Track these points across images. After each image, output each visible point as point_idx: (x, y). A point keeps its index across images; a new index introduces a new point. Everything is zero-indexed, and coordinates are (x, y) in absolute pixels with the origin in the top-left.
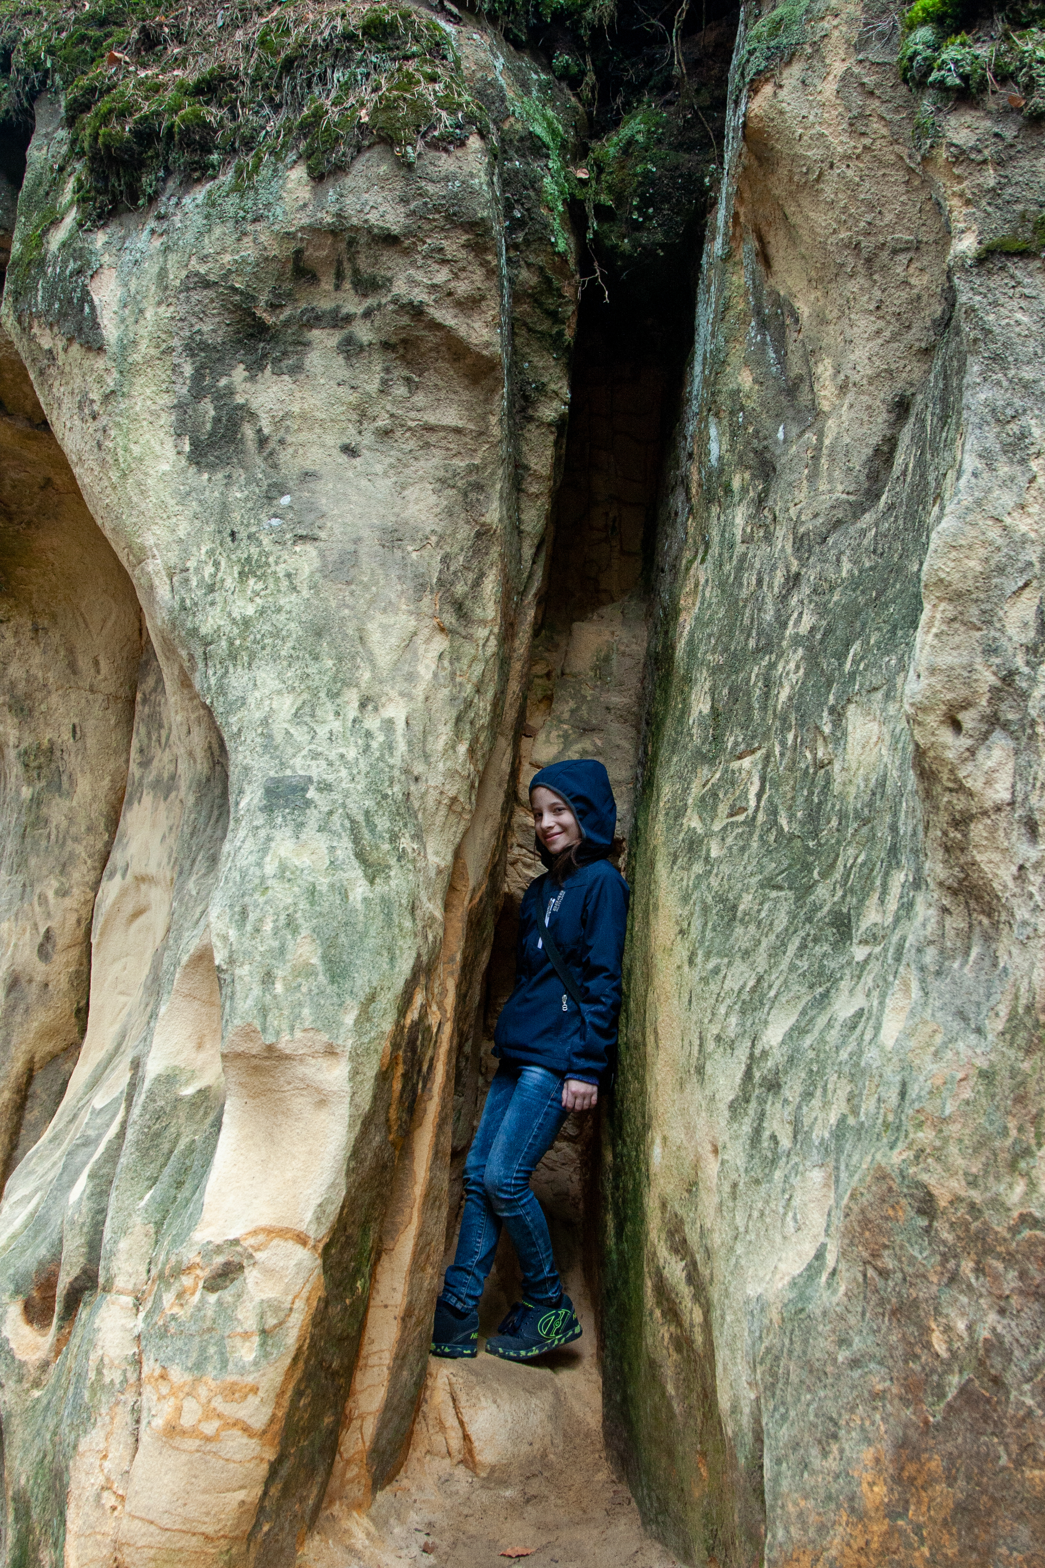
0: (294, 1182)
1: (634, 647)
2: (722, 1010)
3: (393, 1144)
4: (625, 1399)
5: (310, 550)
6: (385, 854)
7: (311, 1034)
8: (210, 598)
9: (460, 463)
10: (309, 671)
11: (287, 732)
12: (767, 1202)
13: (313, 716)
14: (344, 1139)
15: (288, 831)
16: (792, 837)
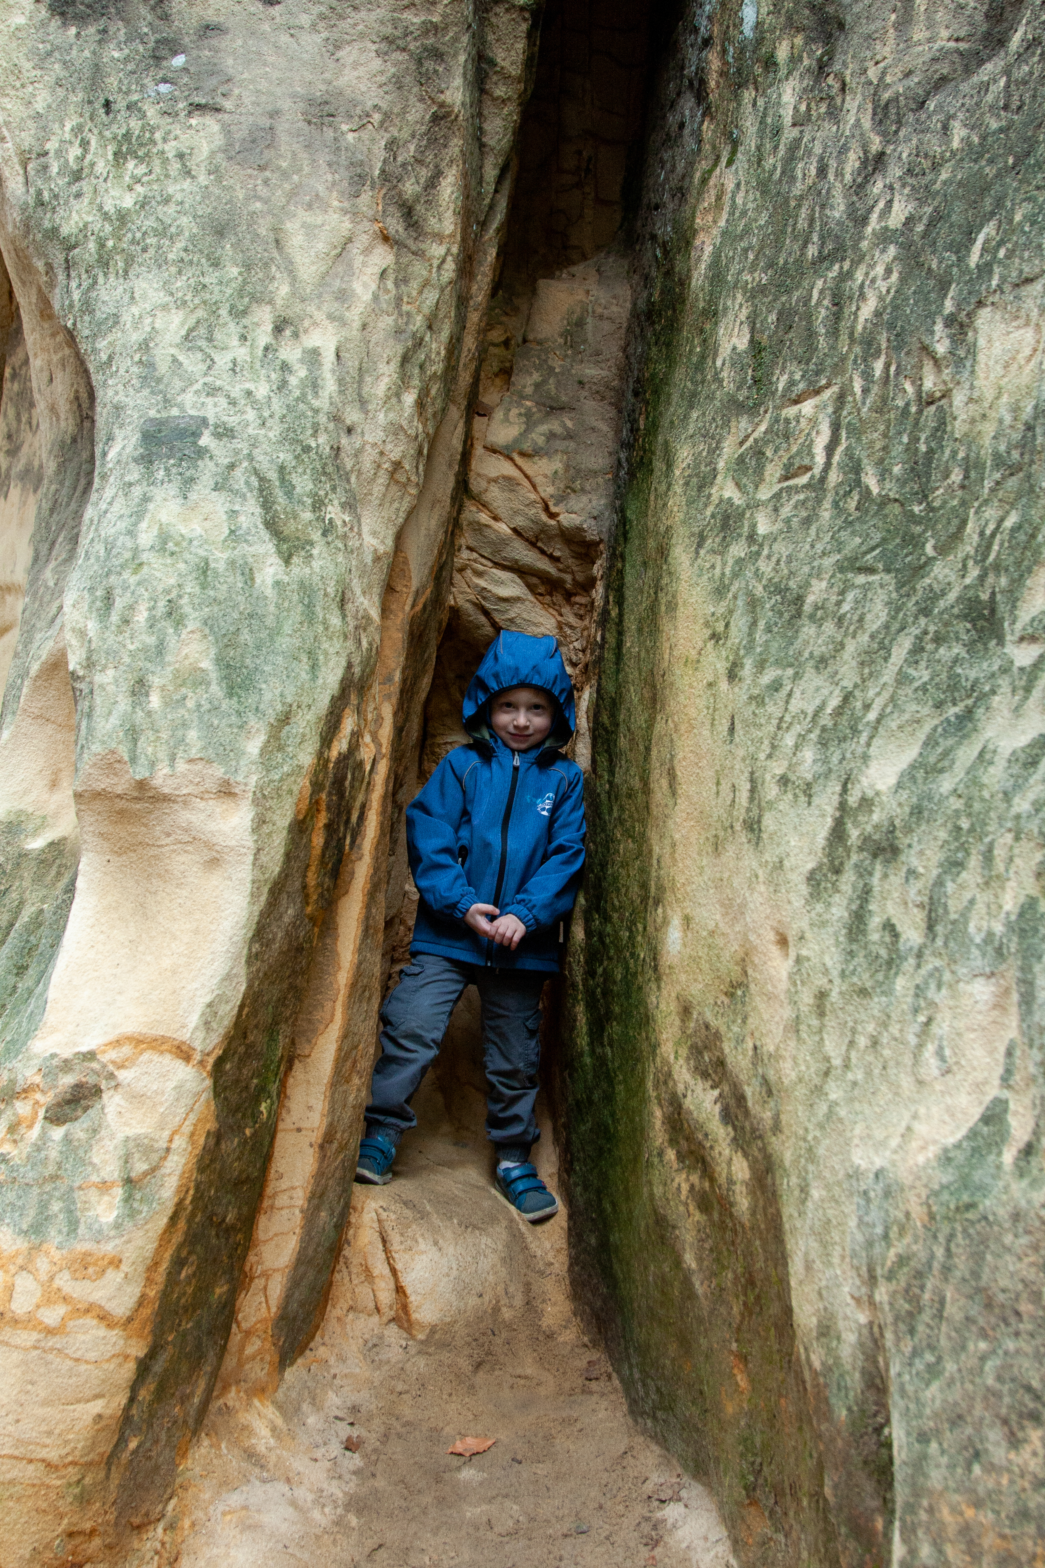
0: (174, 972)
1: (615, 309)
2: (789, 740)
3: (312, 919)
4: (604, 1245)
5: (211, 124)
6: (305, 526)
7: (199, 766)
8: (74, 189)
9: (414, 19)
10: (206, 280)
11: (175, 360)
12: (885, 1025)
13: (210, 340)
14: (245, 914)
15: (172, 489)
16: (885, 501)
